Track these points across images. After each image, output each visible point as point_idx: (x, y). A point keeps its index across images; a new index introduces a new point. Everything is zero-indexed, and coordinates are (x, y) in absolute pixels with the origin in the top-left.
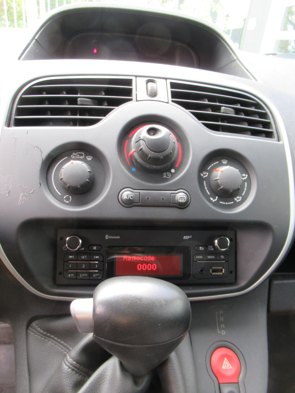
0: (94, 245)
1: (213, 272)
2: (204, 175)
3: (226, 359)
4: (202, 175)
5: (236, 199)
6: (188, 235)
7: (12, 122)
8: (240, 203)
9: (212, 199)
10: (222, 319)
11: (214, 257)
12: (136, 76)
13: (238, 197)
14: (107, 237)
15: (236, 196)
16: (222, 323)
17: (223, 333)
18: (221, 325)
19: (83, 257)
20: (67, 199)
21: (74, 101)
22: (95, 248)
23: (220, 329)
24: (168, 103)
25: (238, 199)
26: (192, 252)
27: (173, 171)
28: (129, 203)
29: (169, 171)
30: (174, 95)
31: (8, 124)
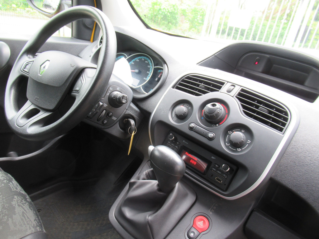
0: (178, 142)
1: (217, 179)
2: (230, 132)
3: (203, 221)
4: (229, 132)
5: (238, 149)
6: (214, 157)
7: (175, 87)
8: (239, 152)
9: (227, 144)
10: (215, 208)
11: (220, 173)
12: (228, 82)
13: (239, 149)
14: (184, 141)
15: (239, 148)
16: (214, 209)
17: (211, 213)
18: (213, 210)
19: (173, 144)
20: (175, 119)
21: (198, 85)
22: (178, 143)
23: (210, 211)
24: (233, 97)
25: (239, 150)
26: (212, 165)
27: (217, 125)
28: (191, 129)
29: (216, 124)
30: (240, 94)
31: (173, 87)
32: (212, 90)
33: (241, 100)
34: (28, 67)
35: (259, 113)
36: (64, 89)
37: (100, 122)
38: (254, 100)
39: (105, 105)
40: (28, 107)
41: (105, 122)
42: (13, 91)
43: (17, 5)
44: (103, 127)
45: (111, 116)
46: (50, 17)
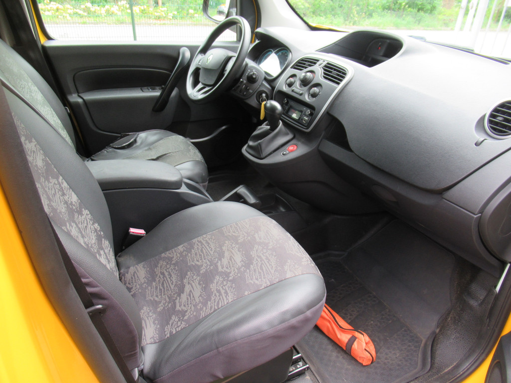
2: (312, 89)
3: (293, 147)
7: (293, 67)
8: (314, 100)
9: (308, 95)
12: (322, 59)
15: (315, 97)
20: (286, 87)
22: (288, 105)
24: (321, 68)
28: (293, 91)
29: (306, 85)
30: (326, 66)
31: (291, 68)
32: (310, 66)
33: (325, 70)
34: (201, 61)
35: (332, 77)
36: (219, 71)
37: (242, 94)
38: (332, 68)
39: (245, 82)
40: (200, 86)
41: (245, 93)
42: (191, 78)
43: (195, 9)
44: (243, 97)
45: (249, 90)
46: (218, 24)
